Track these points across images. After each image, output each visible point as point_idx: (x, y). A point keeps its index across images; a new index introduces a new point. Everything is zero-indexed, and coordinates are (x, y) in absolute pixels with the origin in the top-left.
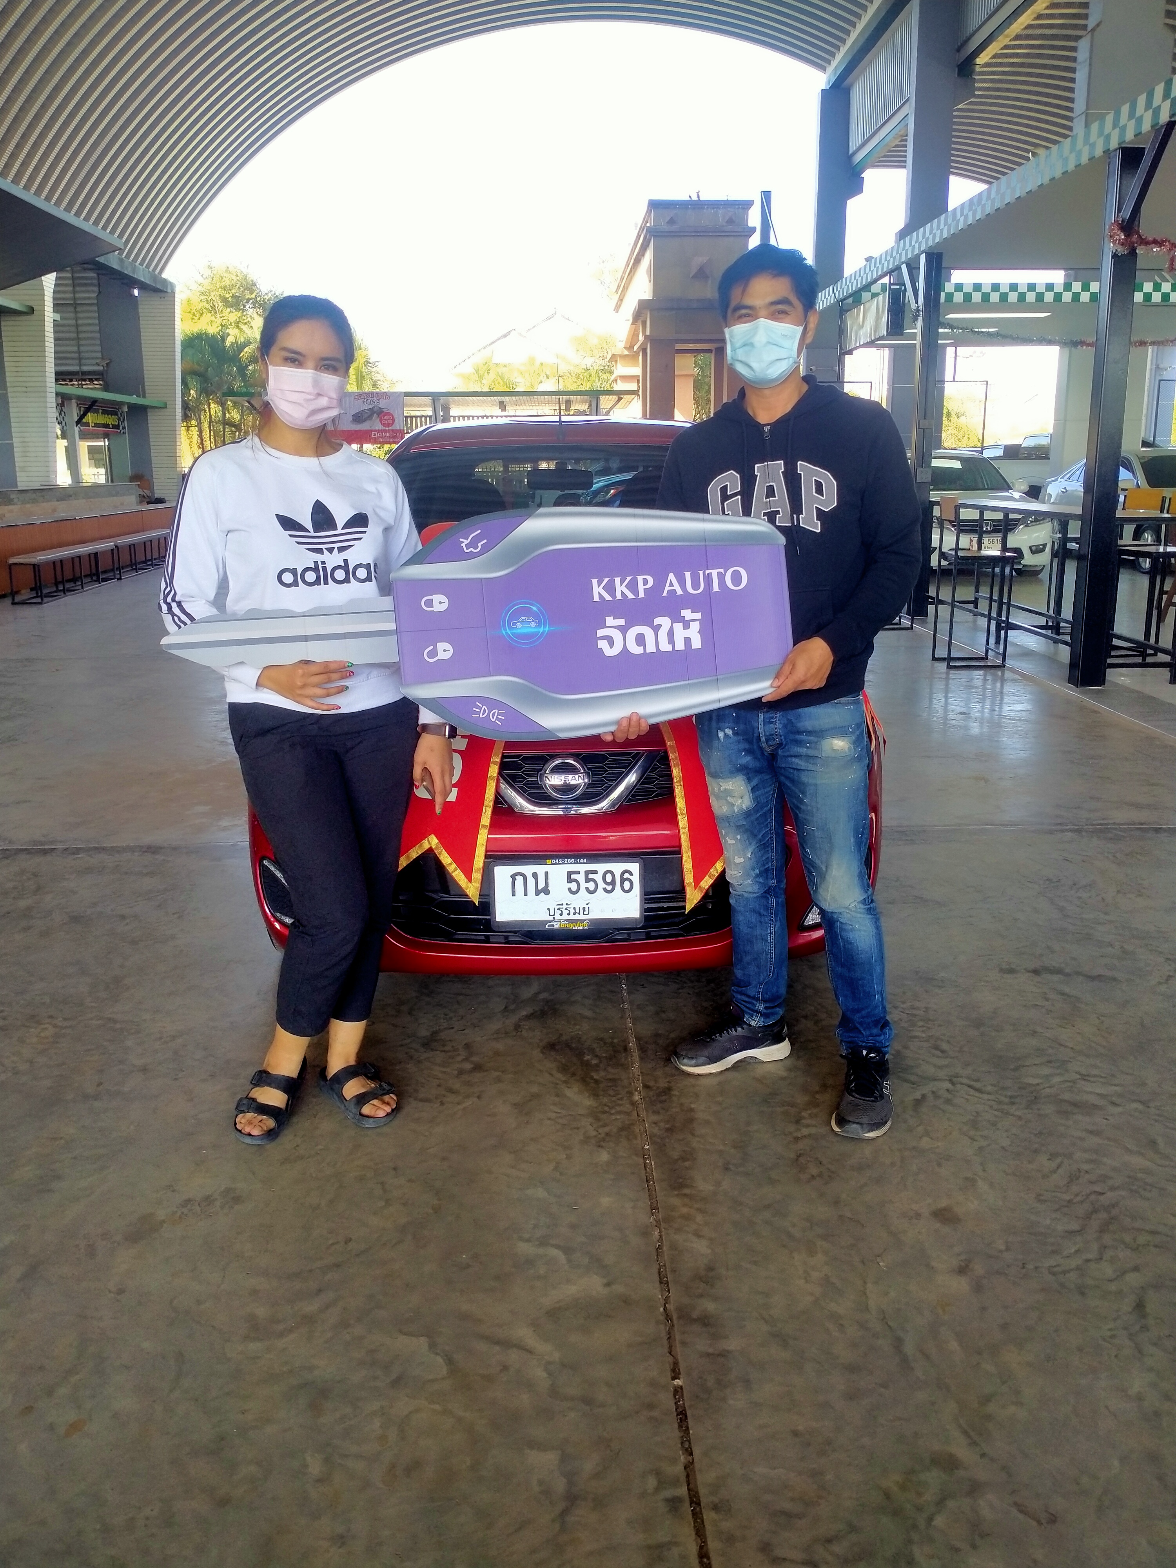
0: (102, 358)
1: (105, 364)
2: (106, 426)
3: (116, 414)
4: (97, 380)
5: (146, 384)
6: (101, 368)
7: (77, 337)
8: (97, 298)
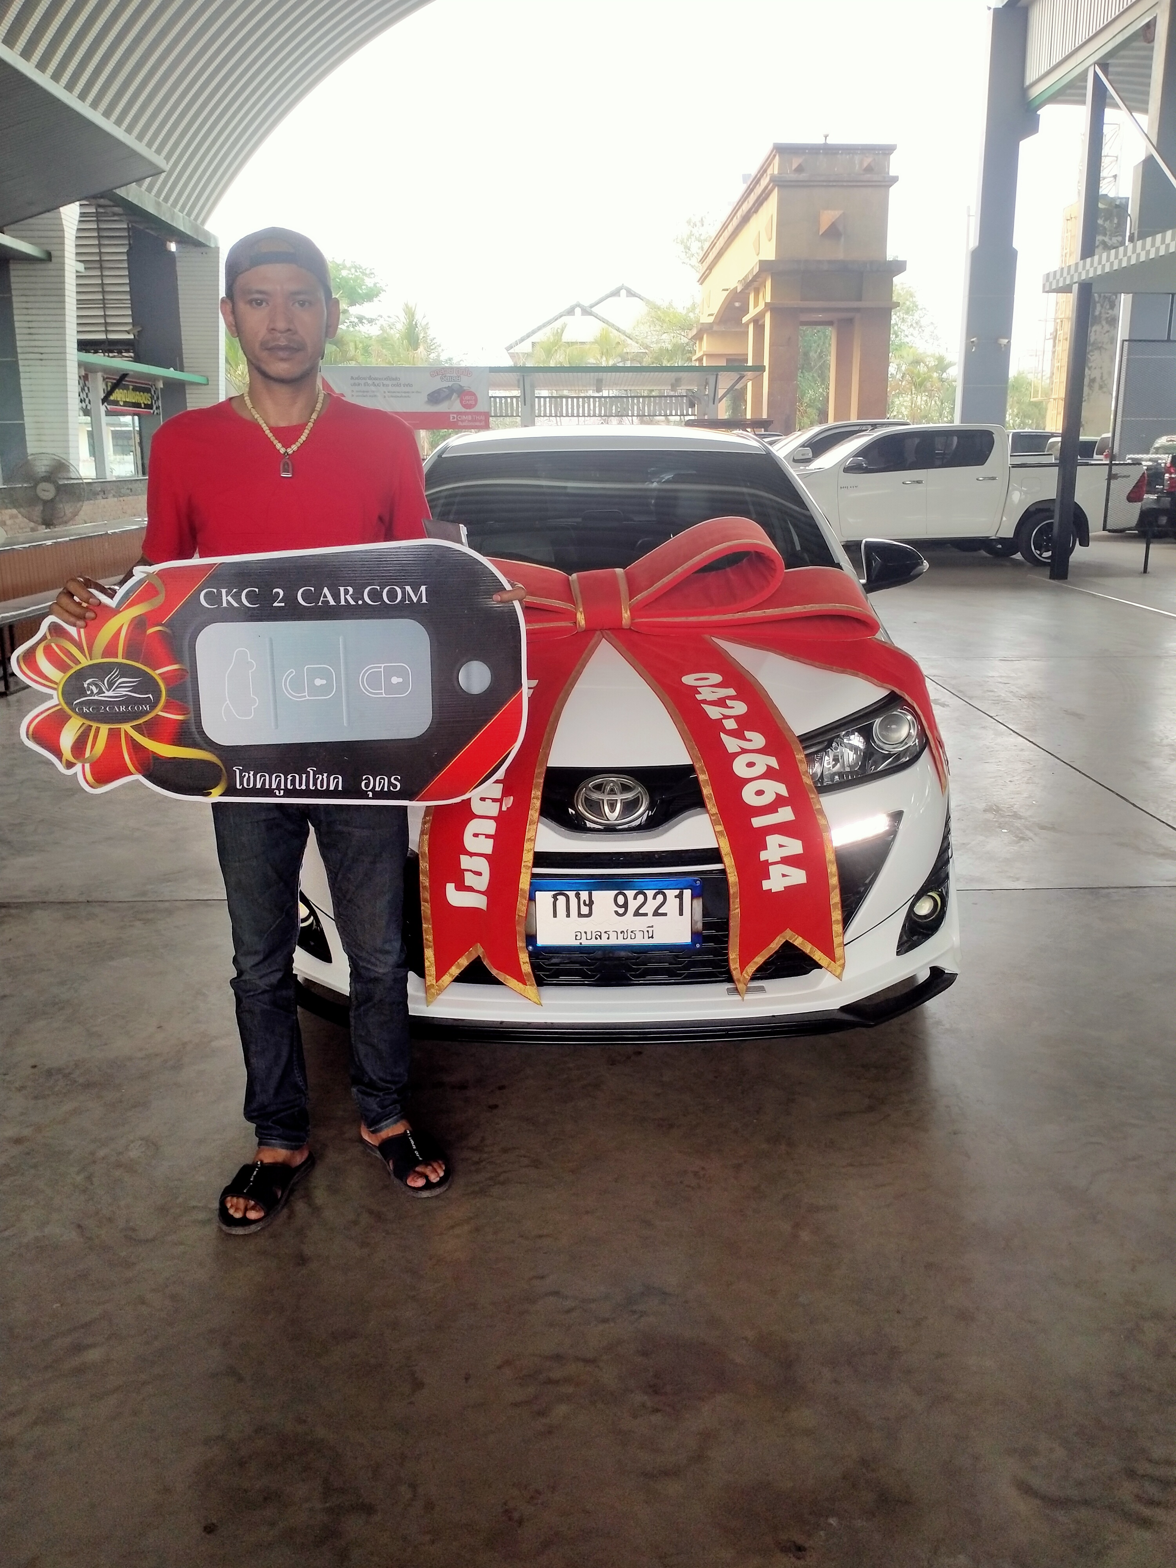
0: (134, 324)
1: (136, 331)
2: (137, 405)
3: (147, 390)
4: (127, 351)
5: (184, 357)
6: (131, 337)
7: (104, 299)
8: (128, 253)
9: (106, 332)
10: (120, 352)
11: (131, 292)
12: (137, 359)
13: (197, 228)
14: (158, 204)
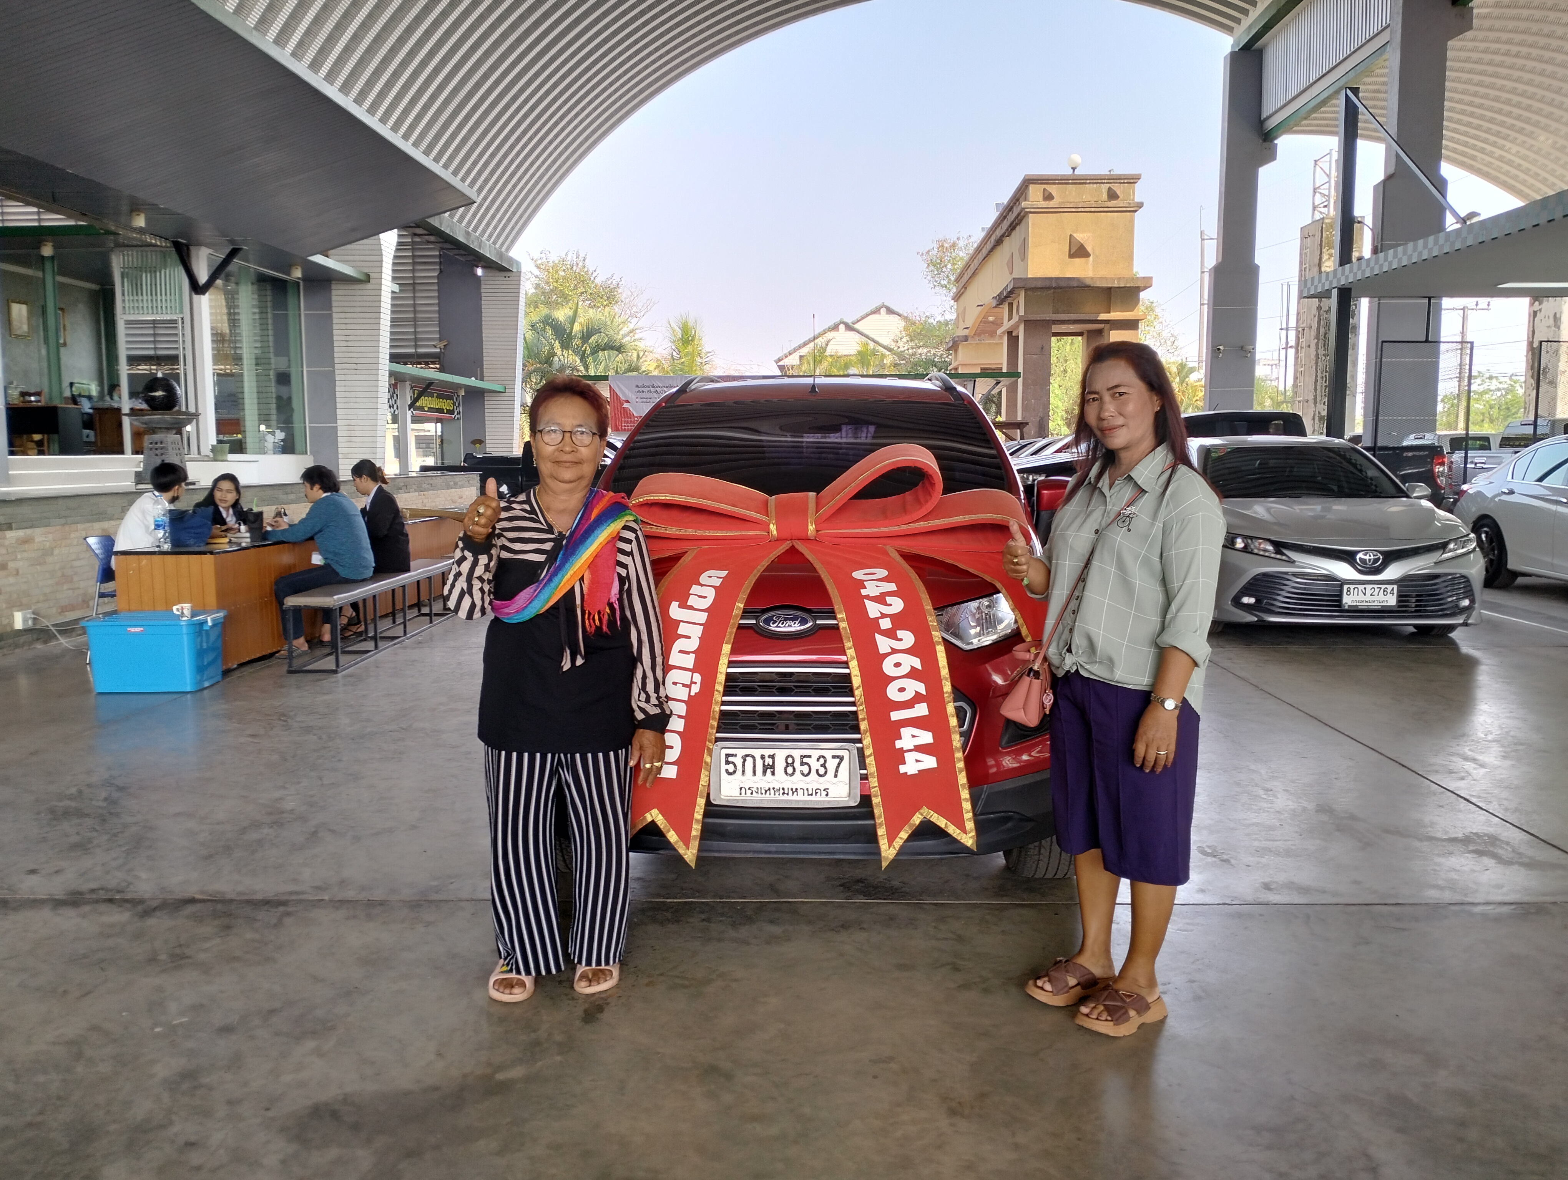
0: (440, 340)
1: (442, 345)
2: (440, 411)
3: (451, 398)
4: (433, 363)
5: (485, 367)
6: (438, 350)
7: (415, 318)
8: (438, 277)
9: (416, 346)
10: (427, 364)
11: (439, 312)
12: (442, 370)
13: (501, 255)
14: (468, 233)
